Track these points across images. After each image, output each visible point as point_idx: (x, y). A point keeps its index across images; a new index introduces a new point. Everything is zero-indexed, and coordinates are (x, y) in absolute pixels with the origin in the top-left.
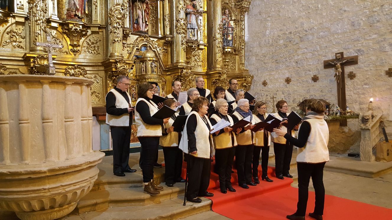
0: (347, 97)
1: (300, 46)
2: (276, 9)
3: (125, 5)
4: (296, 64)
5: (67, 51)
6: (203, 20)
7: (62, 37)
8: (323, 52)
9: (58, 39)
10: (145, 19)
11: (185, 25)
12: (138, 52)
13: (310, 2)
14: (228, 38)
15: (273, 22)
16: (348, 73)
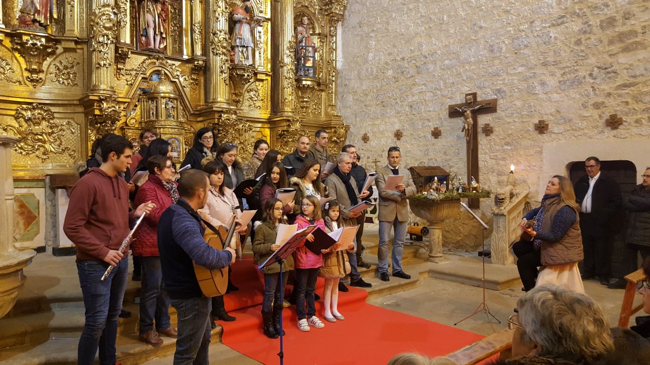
0: (481, 164)
1: (417, 80)
2: (384, 19)
3: (122, 7)
4: (411, 108)
5: (21, 79)
6: (264, 33)
7: (12, 57)
8: (449, 91)
9: (3, 60)
10: (159, 28)
11: (226, 40)
12: (146, 83)
13: (431, 11)
14: (306, 63)
15: (378, 41)
16: (482, 126)
